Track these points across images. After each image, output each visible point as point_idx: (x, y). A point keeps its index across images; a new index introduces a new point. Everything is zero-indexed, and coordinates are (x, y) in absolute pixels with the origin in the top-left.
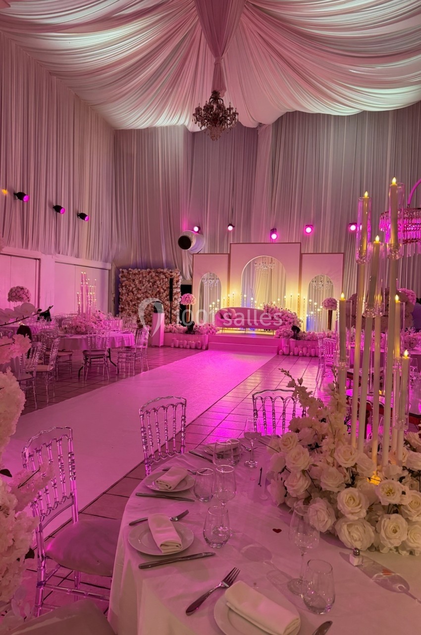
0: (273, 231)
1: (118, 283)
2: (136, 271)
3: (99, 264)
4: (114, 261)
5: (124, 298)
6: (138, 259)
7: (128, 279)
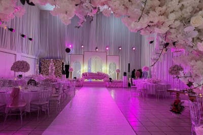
0: (96, 48)
1: (40, 64)
2: (47, 60)
3: (34, 57)
4: (39, 56)
5: (43, 69)
6: (48, 56)
7: (44, 63)
